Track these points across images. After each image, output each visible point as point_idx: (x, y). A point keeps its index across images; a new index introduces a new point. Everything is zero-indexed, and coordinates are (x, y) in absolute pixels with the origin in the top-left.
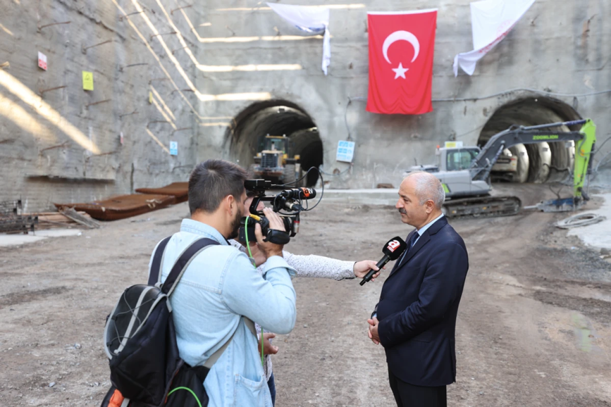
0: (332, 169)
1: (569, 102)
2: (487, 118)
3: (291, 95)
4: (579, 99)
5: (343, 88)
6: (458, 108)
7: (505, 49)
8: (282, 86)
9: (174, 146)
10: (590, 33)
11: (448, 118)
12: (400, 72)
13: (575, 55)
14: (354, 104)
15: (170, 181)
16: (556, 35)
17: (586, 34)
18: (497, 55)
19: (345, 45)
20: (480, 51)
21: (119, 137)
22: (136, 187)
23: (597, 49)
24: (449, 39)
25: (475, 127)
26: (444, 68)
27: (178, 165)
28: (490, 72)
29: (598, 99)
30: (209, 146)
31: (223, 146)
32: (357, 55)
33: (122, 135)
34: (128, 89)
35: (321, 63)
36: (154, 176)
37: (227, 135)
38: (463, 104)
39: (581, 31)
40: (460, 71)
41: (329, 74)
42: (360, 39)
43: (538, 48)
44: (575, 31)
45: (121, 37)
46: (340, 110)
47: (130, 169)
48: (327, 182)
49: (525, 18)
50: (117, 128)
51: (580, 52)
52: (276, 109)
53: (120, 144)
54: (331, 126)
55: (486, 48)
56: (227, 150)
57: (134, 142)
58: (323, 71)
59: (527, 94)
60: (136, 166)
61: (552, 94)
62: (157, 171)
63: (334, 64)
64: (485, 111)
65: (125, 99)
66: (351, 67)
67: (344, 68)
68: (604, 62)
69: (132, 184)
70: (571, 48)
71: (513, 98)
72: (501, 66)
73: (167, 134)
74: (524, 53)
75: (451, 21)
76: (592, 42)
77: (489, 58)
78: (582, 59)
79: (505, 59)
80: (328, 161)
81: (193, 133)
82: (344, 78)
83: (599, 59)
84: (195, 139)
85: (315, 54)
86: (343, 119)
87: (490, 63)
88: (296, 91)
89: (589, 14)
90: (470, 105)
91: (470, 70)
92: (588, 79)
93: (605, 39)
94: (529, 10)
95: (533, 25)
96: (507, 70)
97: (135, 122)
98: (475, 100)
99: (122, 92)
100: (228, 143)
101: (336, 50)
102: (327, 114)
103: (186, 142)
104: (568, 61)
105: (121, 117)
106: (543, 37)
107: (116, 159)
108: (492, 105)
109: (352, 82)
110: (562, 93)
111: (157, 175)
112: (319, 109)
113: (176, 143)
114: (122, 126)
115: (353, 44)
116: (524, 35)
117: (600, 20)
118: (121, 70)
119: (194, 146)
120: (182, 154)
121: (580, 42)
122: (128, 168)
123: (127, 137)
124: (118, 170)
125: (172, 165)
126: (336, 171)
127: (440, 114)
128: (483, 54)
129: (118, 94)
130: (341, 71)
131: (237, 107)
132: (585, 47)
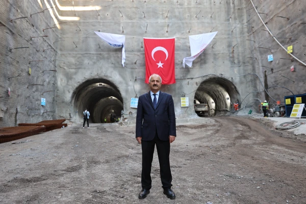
0: (128, 112)
1: (230, 79)
2: (198, 87)
3: (107, 76)
4: (233, 78)
5: (132, 73)
6: (185, 82)
7: (203, 57)
8: (102, 72)
9: (43, 101)
10: (234, 52)
11: (181, 87)
12: (160, 65)
13: (230, 60)
14: (137, 80)
15: (41, 120)
16: (222, 52)
17: (233, 52)
18: (199, 59)
19: (132, 53)
20: (194, 57)
21: (8, 91)
22: (18, 122)
23: (238, 58)
24: (179, 52)
25: (193, 90)
26: (178, 64)
27: (46, 111)
28: (197, 66)
29: (240, 78)
30: (63, 102)
31: (71, 102)
32: (138, 58)
33: (9, 90)
34: (15, 63)
35: (121, 62)
36: (31, 117)
37: (73, 97)
38: (188, 80)
39: (231, 50)
40: (186, 65)
41: (125, 66)
42: (139, 51)
43: (215, 57)
44: (229, 51)
45: (11, 31)
46: (131, 83)
47: (15, 112)
48: (126, 118)
49: (210, 45)
50: (6, 85)
51: (232, 59)
52: (98, 84)
53: (8, 96)
54: (127, 91)
55: (197, 55)
56: (73, 104)
57: (18, 96)
58: (122, 65)
59: (213, 76)
60: (19, 110)
61: (223, 76)
62: (33, 114)
63: (127, 62)
64: (197, 83)
65: (13, 69)
66: (135, 63)
67: (132, 64)
68: (241, 63)
69: (16, 121)
70: (228, 57)
71: (208, 78)
72: (201, 64)
73: (40, 94)
74: (210, 59)
75: (179, 45)
76: (236, 55)
77: (197, 61)
78: (233, 62)
79: (202, 61)
80: (126, 108)
81: (54, 95)
82: (132, 68)
83: (239, 62)
84: (55, 99)
85: (118, 57)
86: (133, 87)
87: (197, 63)
88: (109, 74)
89: (234, 44)
90: (190, 80)
91: (190, 65)
92: (236, 70)
93: (240, 54)
94: (211, 42)
95: (213, 48)
96: (204, 66)
97: (19, 83)
98: (192, 79)
99: (11, 64)
100: (73, 101)
101: (128, 55)
102: (125, 85)
103: (50, 99)
104: (227, 63)
105: (9, 78)
106: (217, 53)
107: (5, 105)
108: (200, 80)
109: (136, 70)
110: (227, 75)
111: (33, 116)
112: (121, 83)
113: (45, 99)
114: (10, 85)
115: (136, 53)
116: (210, 51)
117: (237, 47)
118: (10, 51)
119: (55, 102)
120: (48, 106)
121: (231, 55)
122: (13, 111)
123: (13, 92)
124: (6, 112)
125: (42, 111)
126: (130, 112)
127: (177, 85)
128: (195, 58)
129: (8, 65)
130: (131, 65)
131: (79, 82)
132: (233, 57)
